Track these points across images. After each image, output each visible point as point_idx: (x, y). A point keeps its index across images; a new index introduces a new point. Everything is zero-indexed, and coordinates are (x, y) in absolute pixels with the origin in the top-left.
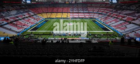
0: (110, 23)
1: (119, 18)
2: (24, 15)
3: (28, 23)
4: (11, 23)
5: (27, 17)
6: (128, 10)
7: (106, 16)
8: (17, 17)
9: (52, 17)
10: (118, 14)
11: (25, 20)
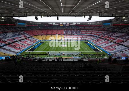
0: (101, 45)
1: (110, 40)
2: (21, 38)
3: (25, 44)
4: (9, 44)
5: (23, 39)
6: (120, 32)
7: (98, 38)
8: (14, 39)
9: (47, 39)
10: (109, 36)
11: (22, 42)
